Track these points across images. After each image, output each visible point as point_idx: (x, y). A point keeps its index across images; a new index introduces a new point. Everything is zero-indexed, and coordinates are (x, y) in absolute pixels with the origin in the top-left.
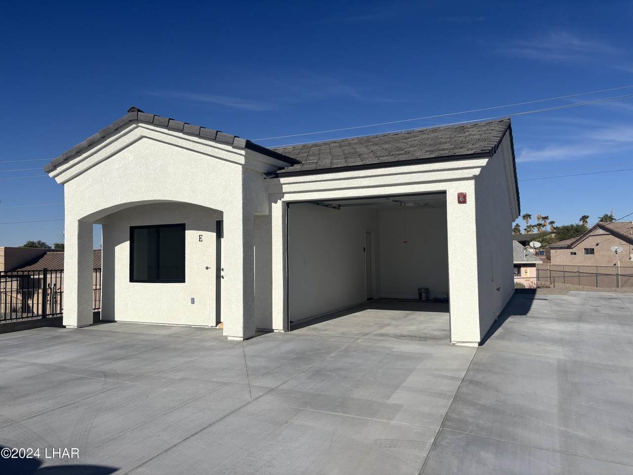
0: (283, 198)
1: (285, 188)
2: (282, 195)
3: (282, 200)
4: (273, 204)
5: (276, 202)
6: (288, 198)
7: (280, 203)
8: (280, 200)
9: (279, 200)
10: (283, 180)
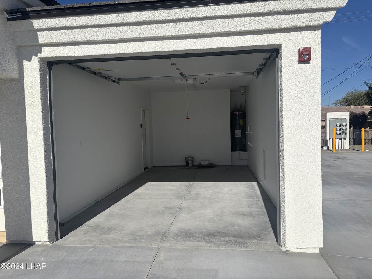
0: (40, 53)
1: (43, 37)
2: (38, 48)
3: (40, 55)
4: (25, 63)
5: (29, 60)
6: (47, 53)
7: (35, 60)
8: (36, 56)
9: (33, 57)
10: (38, 23)
